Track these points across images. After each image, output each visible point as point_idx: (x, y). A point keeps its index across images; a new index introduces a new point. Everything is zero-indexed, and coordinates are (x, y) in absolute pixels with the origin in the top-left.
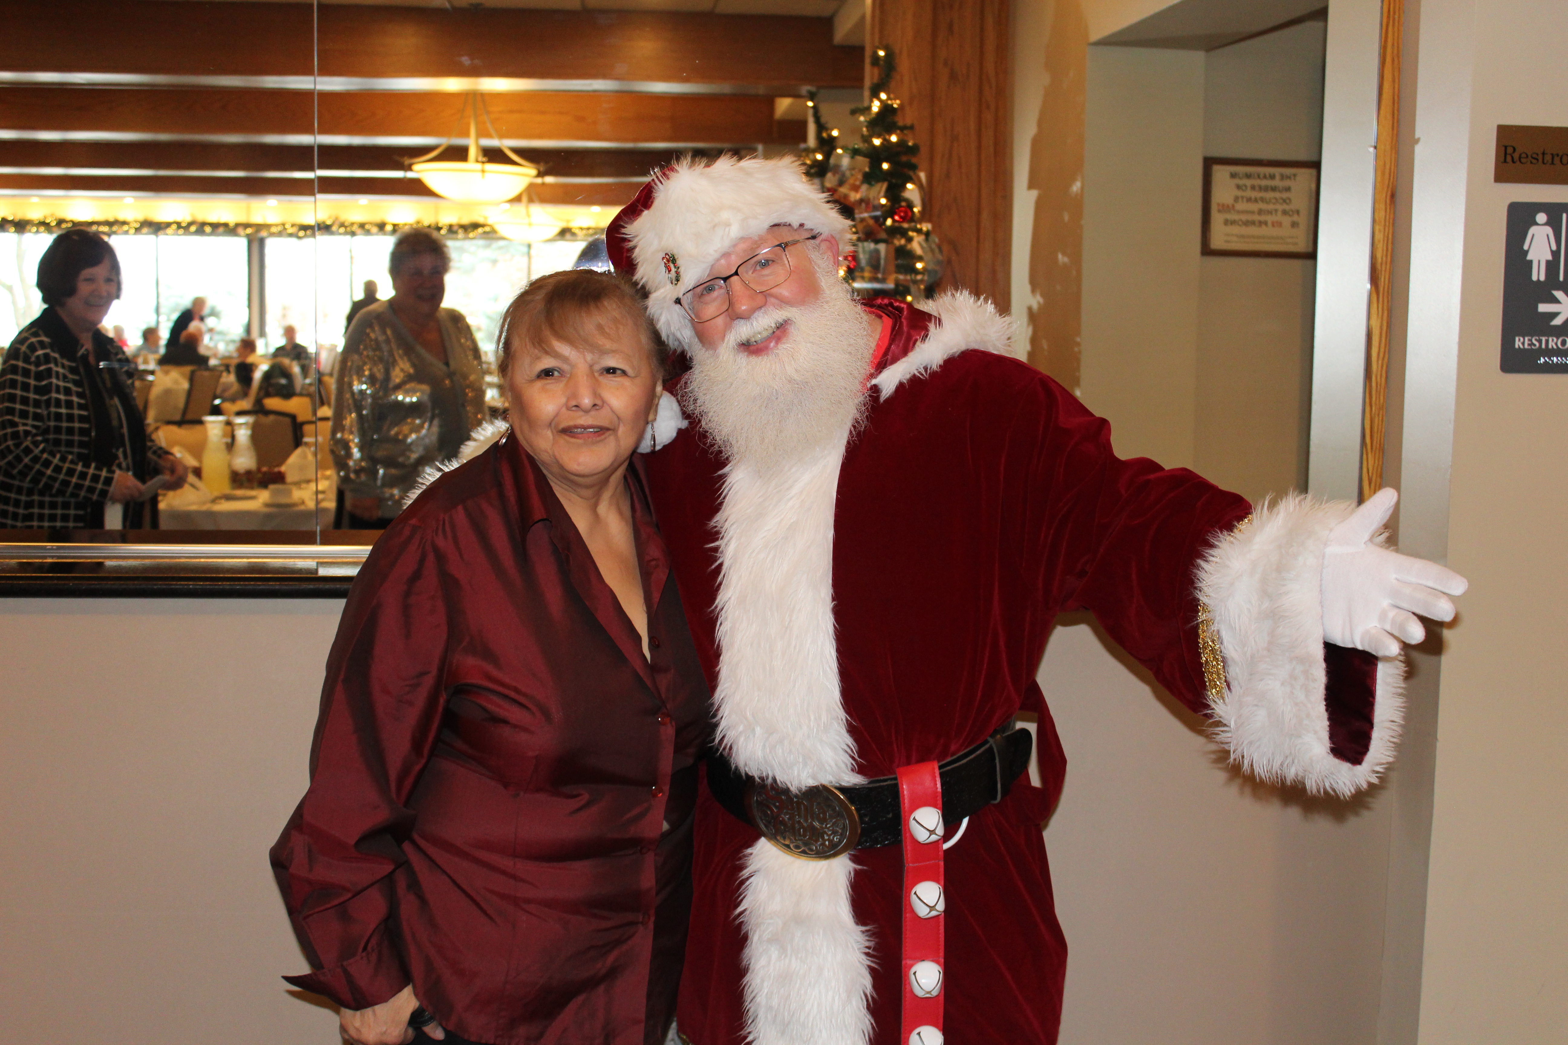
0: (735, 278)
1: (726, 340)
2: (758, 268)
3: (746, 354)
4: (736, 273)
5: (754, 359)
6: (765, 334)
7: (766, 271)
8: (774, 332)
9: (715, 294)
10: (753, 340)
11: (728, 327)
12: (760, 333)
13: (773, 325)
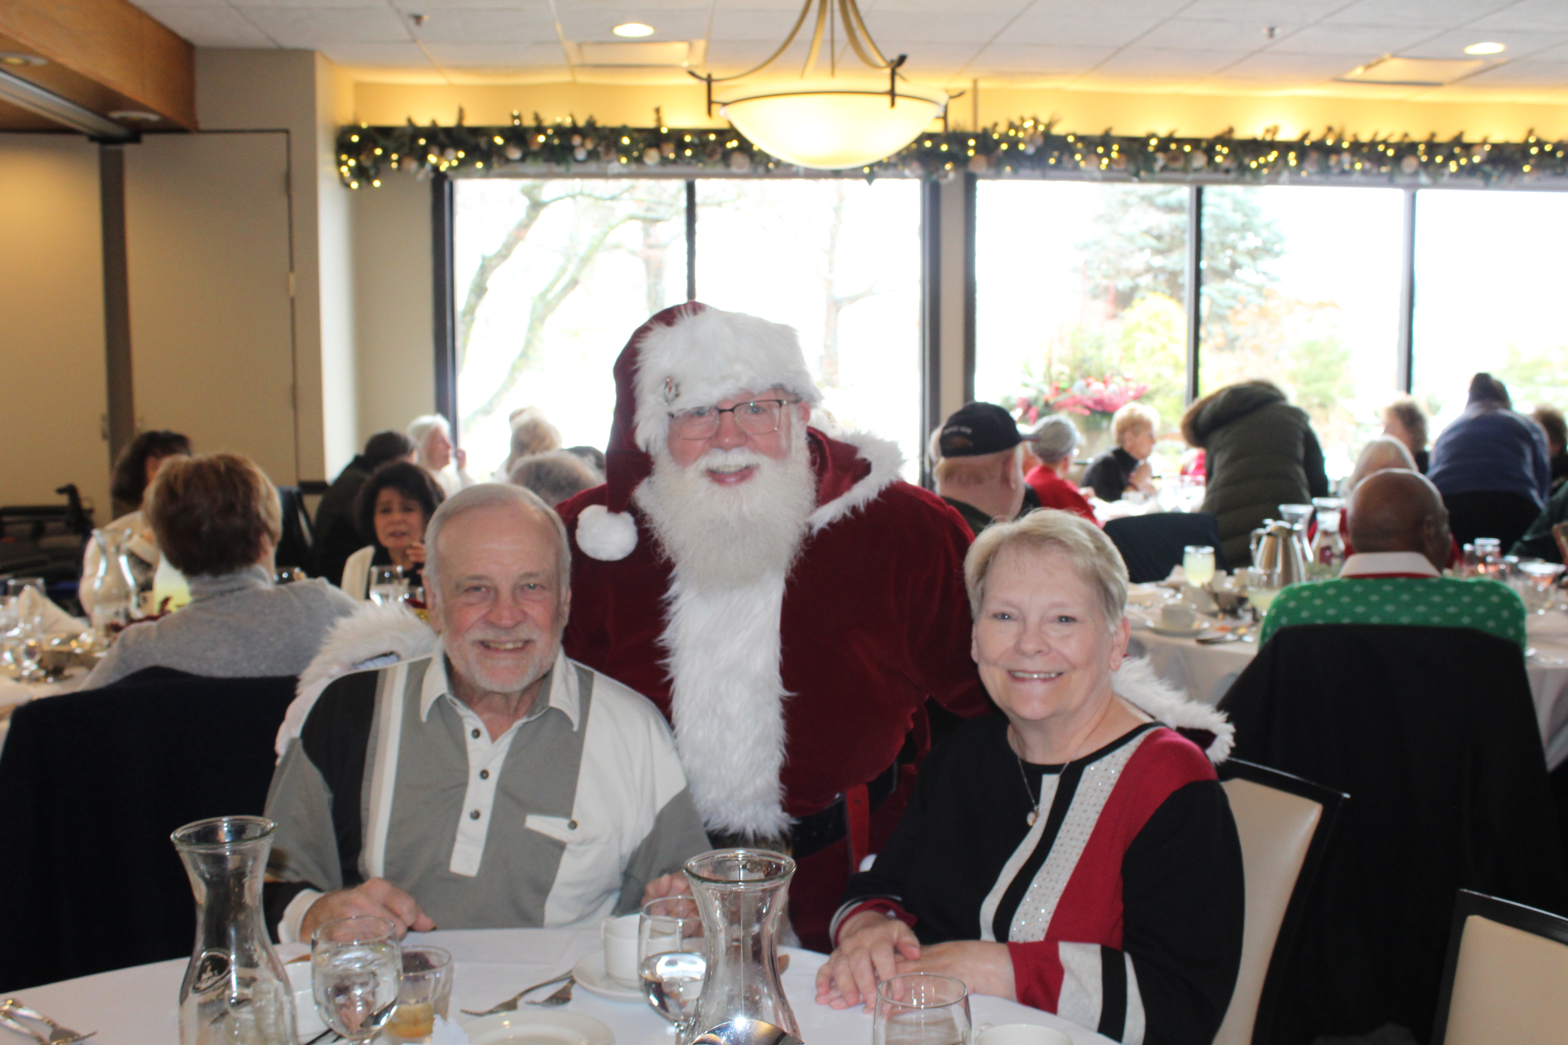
0: (729, 414)
1: (699, 461)
2: (750, 411)
3: (709, 479)
4: (732, 410)
5: (716, 487)
6: (733, 469)
7: (755, 418)
8: (741, 471)
9: (703, 420)
10: (721, 469)
11: (704, 452)
12: (730, 467)
13: (744, 465)
